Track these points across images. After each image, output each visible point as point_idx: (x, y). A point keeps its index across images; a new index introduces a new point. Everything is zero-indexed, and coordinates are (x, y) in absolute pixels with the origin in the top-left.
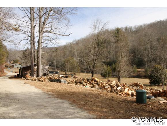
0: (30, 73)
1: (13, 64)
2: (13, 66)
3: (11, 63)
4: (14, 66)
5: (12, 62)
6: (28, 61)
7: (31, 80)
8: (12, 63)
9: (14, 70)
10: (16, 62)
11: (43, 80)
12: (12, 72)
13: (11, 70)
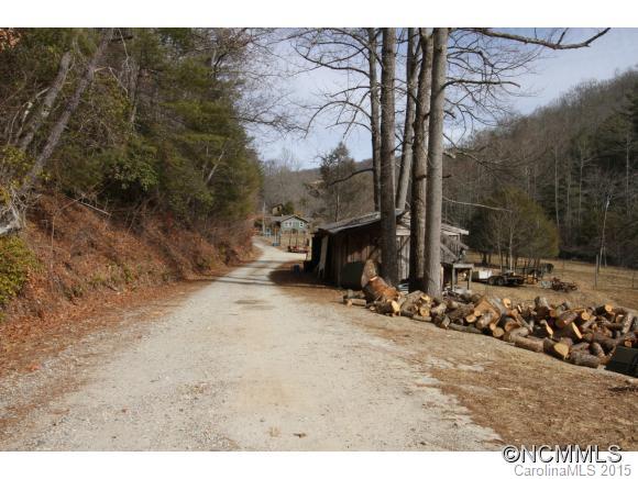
0: (375, 262)
1: (278, 219)
2: (278, 224)
3: (271, 212)
4: (283, 225)
5: (275, 210)
6: (341, 201)
7: (411, 317)
8: (276, 215)
9: (285, 241)
10: (287, 210)
11: (493, 327)
12: (277, 245)
13: (273, 240)
